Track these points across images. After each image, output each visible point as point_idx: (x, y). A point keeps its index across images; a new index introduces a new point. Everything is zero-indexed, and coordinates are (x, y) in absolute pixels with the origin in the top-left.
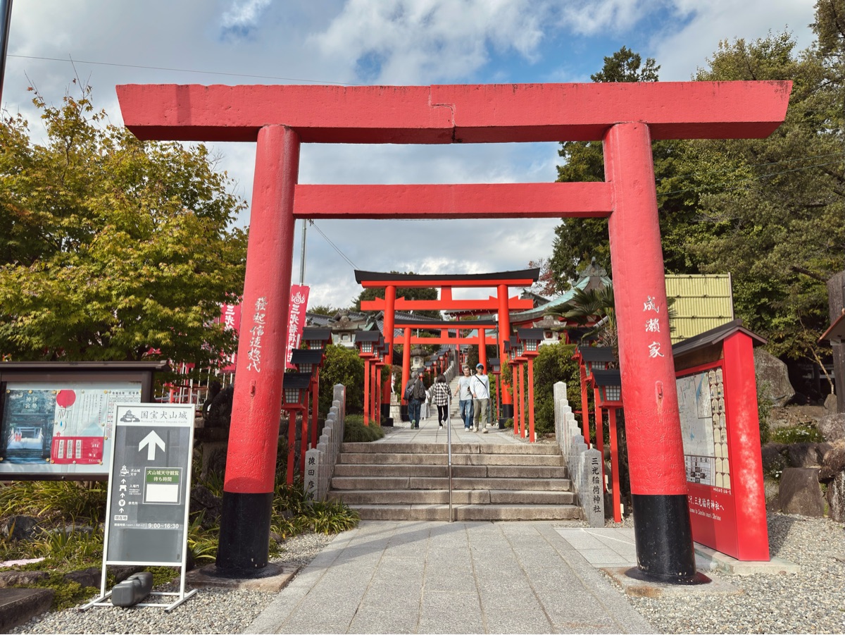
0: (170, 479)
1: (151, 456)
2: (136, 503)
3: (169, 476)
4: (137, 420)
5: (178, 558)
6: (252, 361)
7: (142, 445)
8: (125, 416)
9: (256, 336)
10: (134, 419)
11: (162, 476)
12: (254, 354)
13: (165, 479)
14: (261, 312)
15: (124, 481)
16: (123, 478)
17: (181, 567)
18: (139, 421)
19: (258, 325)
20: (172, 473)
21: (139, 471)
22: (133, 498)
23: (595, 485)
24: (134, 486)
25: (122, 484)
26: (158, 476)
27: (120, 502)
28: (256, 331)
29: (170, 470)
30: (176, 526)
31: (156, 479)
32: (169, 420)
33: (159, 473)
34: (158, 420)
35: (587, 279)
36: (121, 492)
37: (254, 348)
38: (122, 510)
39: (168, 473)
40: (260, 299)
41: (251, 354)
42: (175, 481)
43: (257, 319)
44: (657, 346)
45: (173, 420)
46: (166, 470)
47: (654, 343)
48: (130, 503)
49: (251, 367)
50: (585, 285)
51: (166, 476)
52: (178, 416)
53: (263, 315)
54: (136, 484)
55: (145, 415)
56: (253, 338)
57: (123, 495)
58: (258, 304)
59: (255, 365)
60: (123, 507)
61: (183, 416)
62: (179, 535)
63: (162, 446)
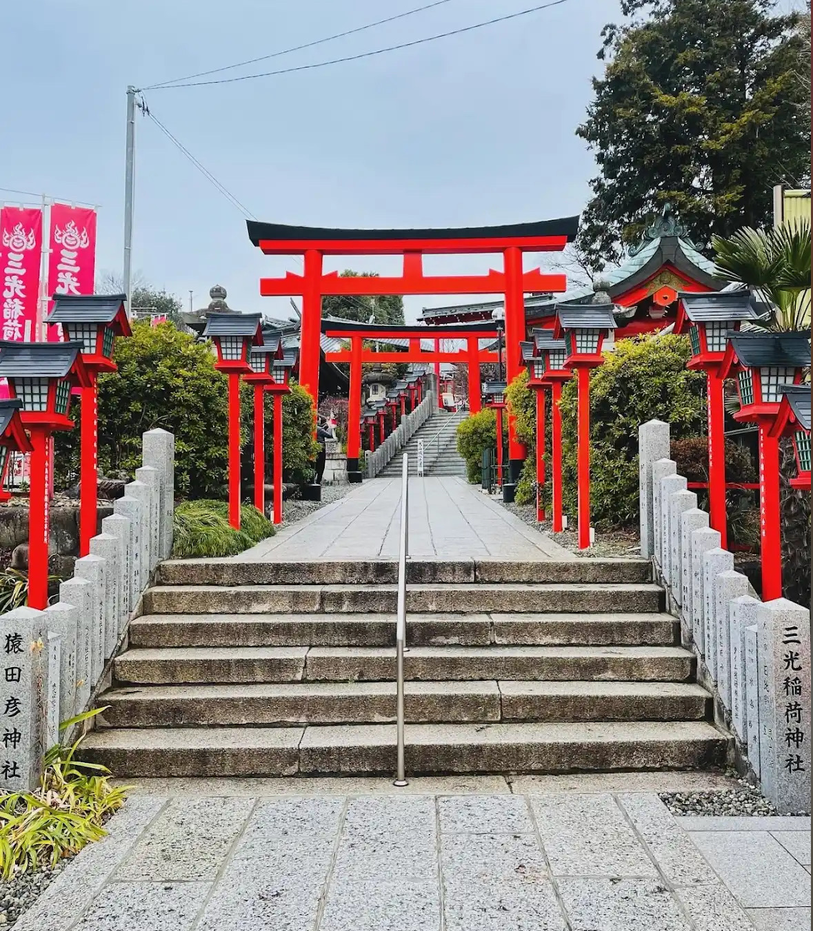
23: (792, 699)
35: (656, 242)
50: (654, 251)
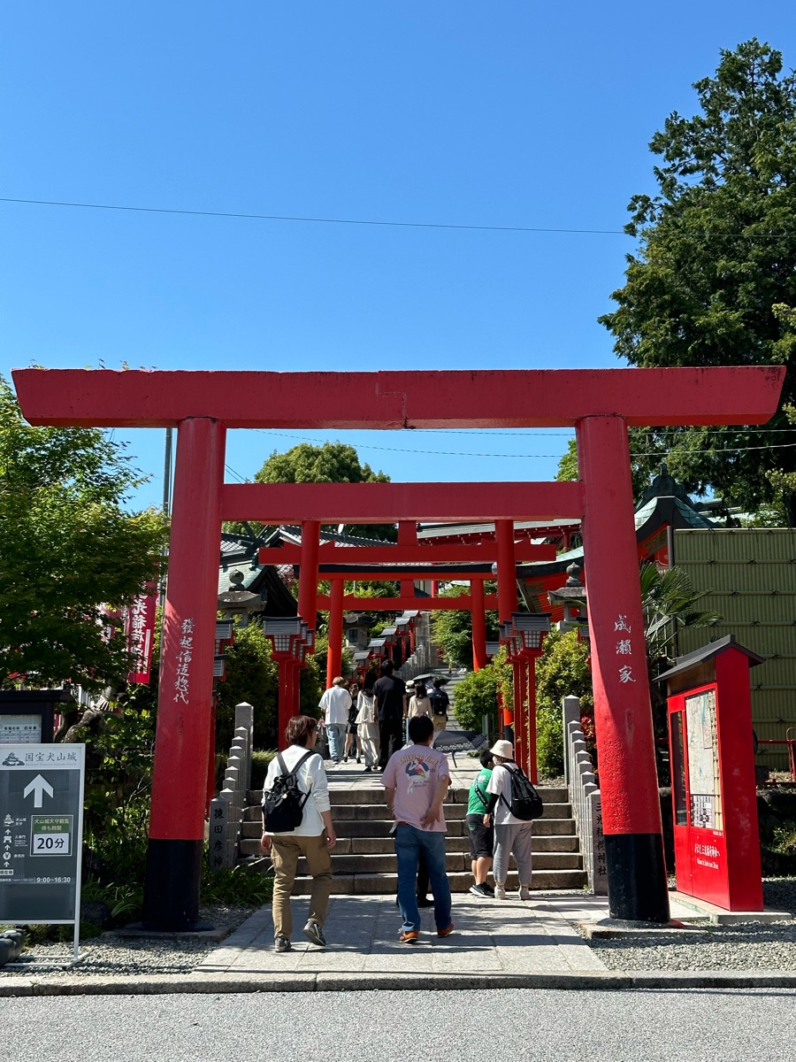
0: (59, 828)
1: (38, 803)
2: (23, 856)
3: (59, 824)
4: (21, 764)
5: (71, 915)
6: (179, 692)
7: (27, 792)
8: (8, 759)
9: (183, 663)
10: (17, 763)
11: (51, 825)
12: (181, 683)
13: (54, 828)
14: (188, 635)
15: (8, 831)
16: (7, 828)
17: (73, 925)
18: (23, 764)
19: (184, 650)
20: (61, 821)
21: (25, 820)
22: (19, 850)
24: (20, 837)
25: (6, 835)
26: (47, 825)
27: (4, 855)
28: (183, 657)
29: (59, 818)
30: (67, 880)
31: (44, 828)
32: (56, 761)
33: (47, 821)
34: (45, 762)
35: (653, 503)
36: (6, 844)
37: (181, 676)
38: (7, 863)
39: (57, 821)
40: (186, 621)
41: (178, 683)
42: (65, 829)
43: (183, 643)
44: (629, 670)
45: (61, 762)
46: (55, 818)
47: (625, 667)
48: (16, 856)
49: (178, 698)
50: (650, 512)
51: (55, 824)
52: (67, 758)
53: (190, 639)
54: (22, 835)
55: (30, 757)
56: (180, 665)
57: (7, 847)
58: (185, 626)
59: (182, 696)
60: (8, 861)
61: (72, 757)
62: (71, 890)
63: (50, 791)
